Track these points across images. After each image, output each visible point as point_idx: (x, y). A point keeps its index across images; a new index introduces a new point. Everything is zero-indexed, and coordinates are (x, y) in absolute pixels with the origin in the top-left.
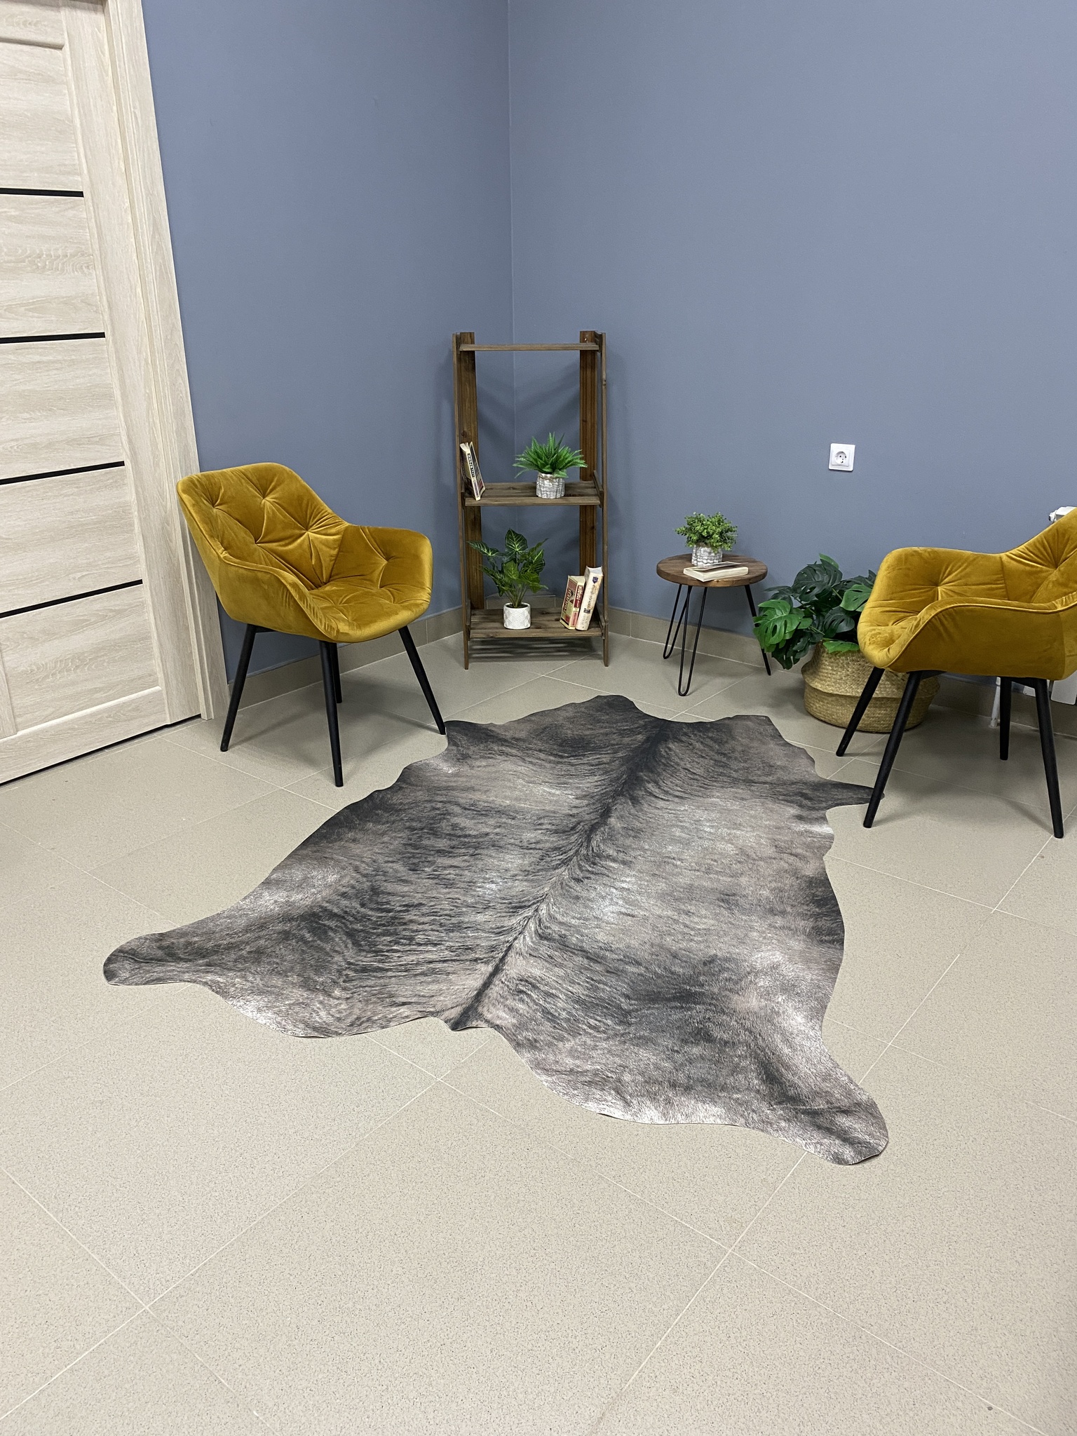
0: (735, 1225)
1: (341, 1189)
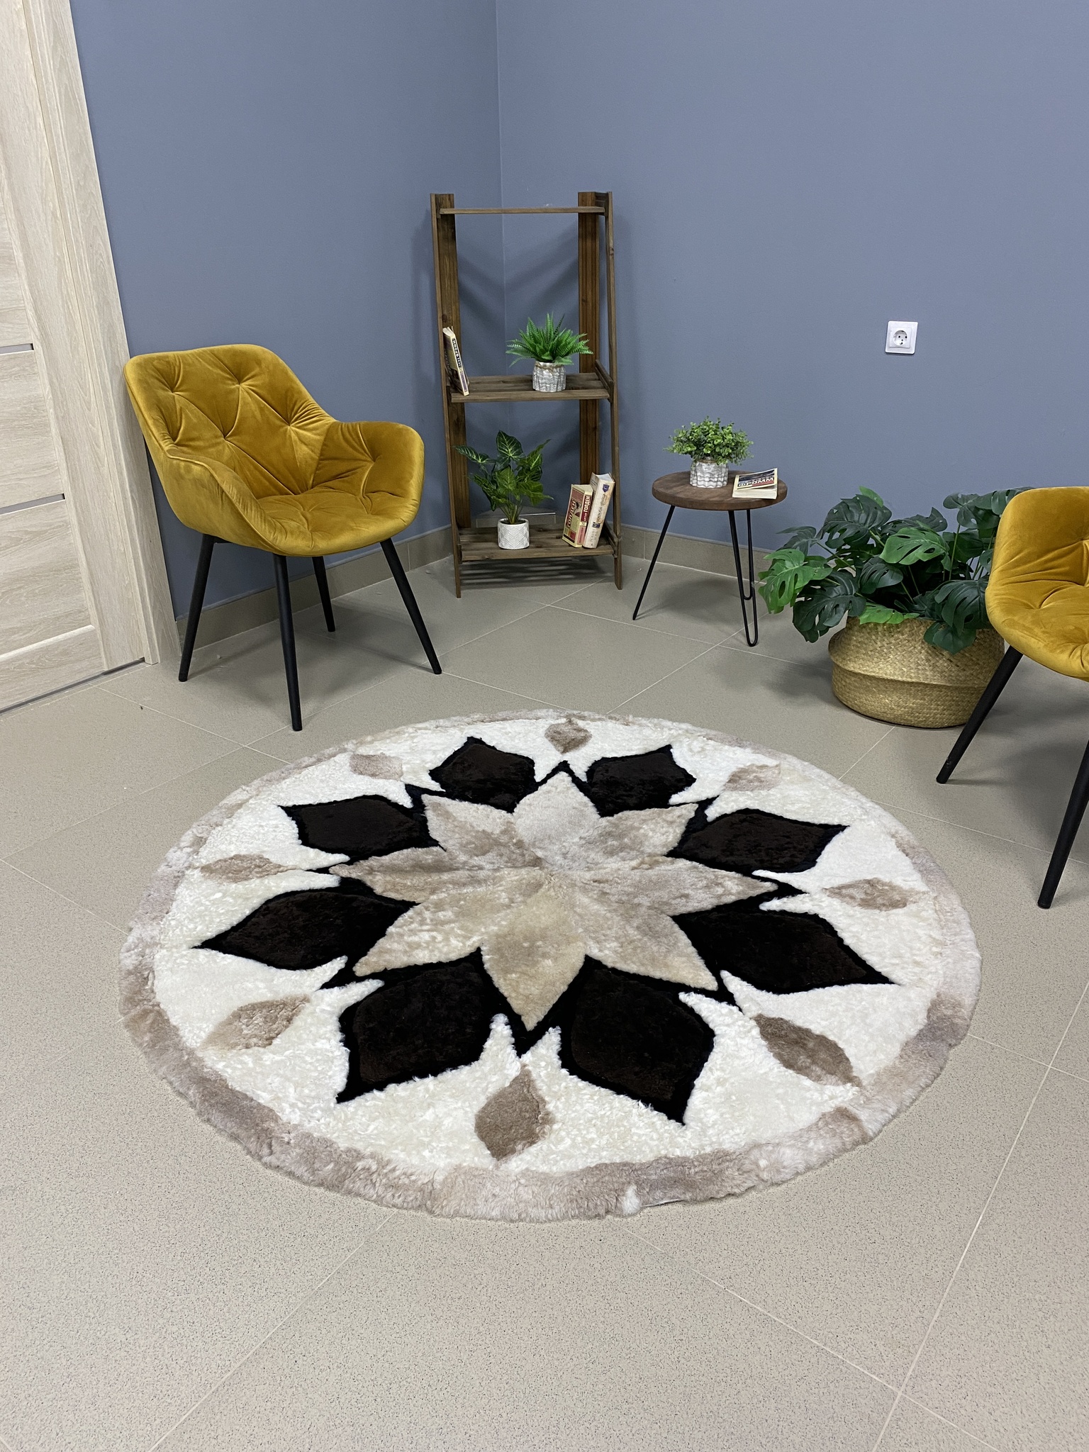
0: (900, 1351)
1: (348, 1315)
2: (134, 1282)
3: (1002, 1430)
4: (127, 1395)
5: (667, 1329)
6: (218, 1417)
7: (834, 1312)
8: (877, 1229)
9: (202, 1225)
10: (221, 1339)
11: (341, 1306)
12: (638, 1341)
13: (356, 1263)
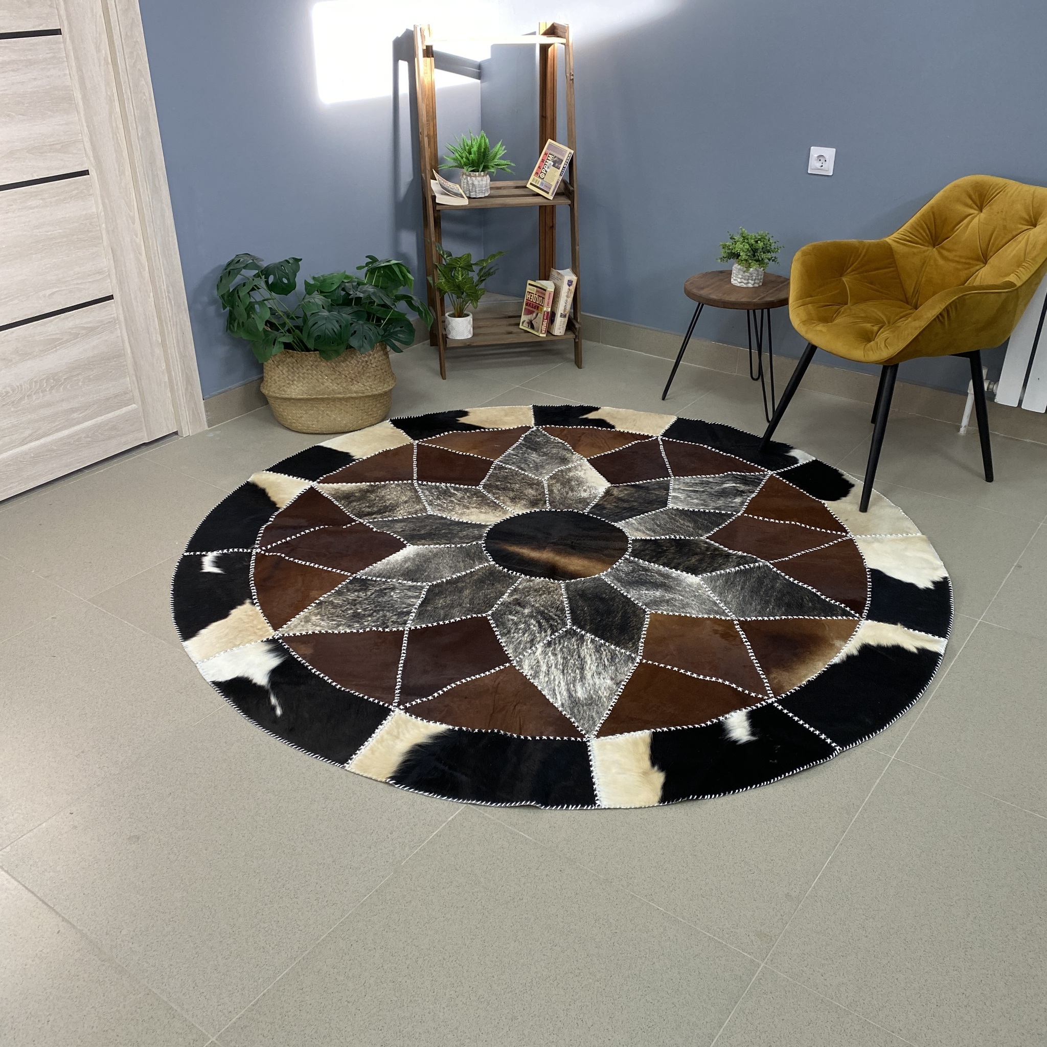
1: (385, 917)
2: (233, 897)
3: (829, 986)
4: (238, 965)
5: (607, 926)
6: (302, 977)
7: (722, 916)
8: (756, 865)
9: (277, 861)
10: (299, 932)
11: (381, 911)
12: (586, 934)
13: (389, 885)
